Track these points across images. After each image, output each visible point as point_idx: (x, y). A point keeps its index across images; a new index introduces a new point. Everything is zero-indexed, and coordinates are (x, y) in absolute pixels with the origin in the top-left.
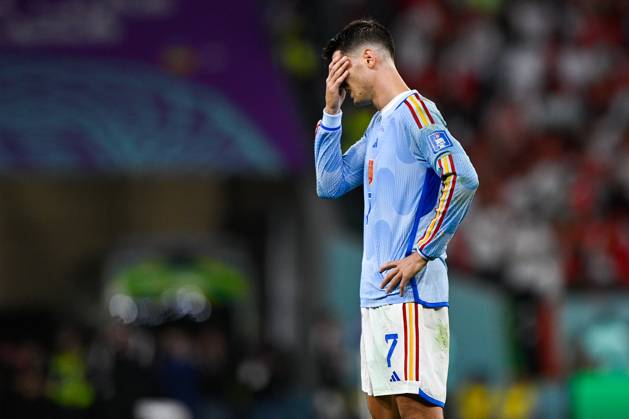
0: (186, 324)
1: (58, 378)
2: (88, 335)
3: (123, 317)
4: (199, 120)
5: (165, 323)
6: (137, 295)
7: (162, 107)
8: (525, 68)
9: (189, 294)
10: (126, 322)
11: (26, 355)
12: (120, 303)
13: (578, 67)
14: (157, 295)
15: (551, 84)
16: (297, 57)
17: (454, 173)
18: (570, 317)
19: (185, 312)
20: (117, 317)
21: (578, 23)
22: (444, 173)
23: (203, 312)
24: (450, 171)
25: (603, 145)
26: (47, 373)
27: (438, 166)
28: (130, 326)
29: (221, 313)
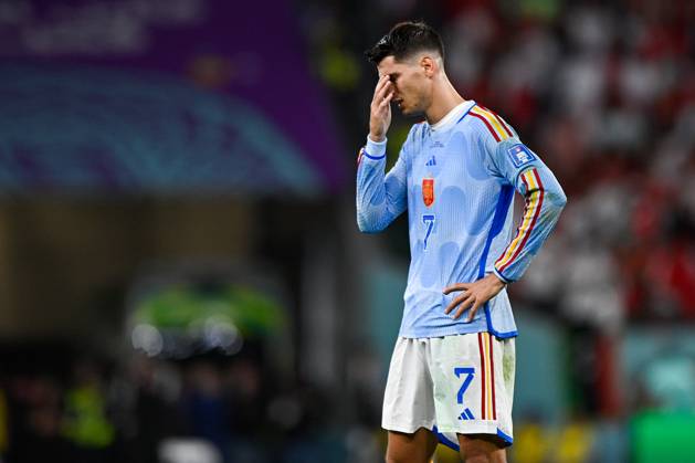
0: (215, 358)
1: (74, 415)
2: (109, 370)
3: (147, 350)
4: (230, 136)
5: (193, 356)
6: (163, 326)
7: (191, 121)
8: (584, 82)
9: (218, 325)
10: (150, 355)
11: (40, 390)
12: (144, 334)
13: (641, 81)
14: (184, 325)
15: (612, 99)
16: (337, 69)
17: (541, 189)
18: (631, 352)
19: (214, 344)
20: (141, 349)
21: (641, 34)
22: (530, 189)
23: (233, 345)
24: (537, 186)
25: (668, 165)
26: (63, 409)
27: (521, 181)
28: (155, 358)
29: (253, 346)
